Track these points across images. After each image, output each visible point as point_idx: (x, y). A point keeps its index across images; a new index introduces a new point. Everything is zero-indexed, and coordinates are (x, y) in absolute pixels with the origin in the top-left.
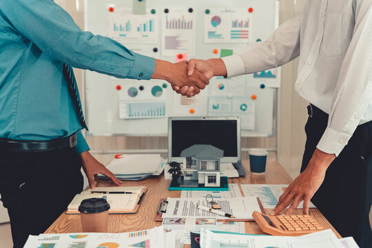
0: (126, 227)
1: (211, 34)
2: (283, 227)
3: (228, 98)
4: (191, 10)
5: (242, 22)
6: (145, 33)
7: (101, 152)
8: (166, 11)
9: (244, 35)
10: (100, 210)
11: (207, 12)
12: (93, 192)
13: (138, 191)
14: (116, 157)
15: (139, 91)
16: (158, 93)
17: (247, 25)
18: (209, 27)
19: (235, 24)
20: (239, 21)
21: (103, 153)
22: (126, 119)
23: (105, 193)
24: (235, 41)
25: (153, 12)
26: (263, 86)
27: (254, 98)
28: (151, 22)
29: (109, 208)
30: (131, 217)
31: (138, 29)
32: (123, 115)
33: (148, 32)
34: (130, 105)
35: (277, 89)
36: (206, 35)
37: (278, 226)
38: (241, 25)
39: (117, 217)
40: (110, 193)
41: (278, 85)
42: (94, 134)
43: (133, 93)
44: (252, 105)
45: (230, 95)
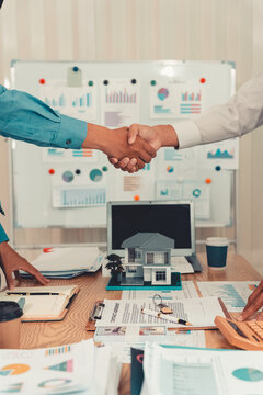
0: (47, 340)
1: (158, 109)
2: (257, 338)
3: (179, 182)
4: (134, 82)
5: (193, 95)
6: (82, 109)
7: (32, 246)
8: (106, 83)
9: (195, 109)
10: (9, 318)
11: (153, 83)
12: (9, 294)
13: (67, 291)
14: (46, 251)
15: (76, 176)
16: (97, 177)
17: (199, 98)
18: (156, 101)
19: (185, 97)
20: (190, 94)
21: (34, 249)
22: (60, 209)
23: (24, 294)
24: (186, 116)
25: (91, 84)
26: (218, 169)
27: (208, 182)
28: (88, 95)
29: (21, 314)
30: (55, 325)
31: (74, 104)
32: (57, 203)
33: (85, 107)
34: (65, 192)
35: (235, 171)
36: (152, 110)
37: (250, 336)
38: (192, 98)
39: (38, 325)
40: (31, 294)
41: (236, 167)
42: (24, 226)
43: (68, 178)
44: (206, 190)
45: (181, 179)
